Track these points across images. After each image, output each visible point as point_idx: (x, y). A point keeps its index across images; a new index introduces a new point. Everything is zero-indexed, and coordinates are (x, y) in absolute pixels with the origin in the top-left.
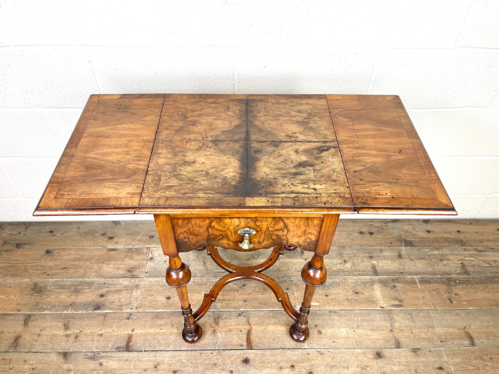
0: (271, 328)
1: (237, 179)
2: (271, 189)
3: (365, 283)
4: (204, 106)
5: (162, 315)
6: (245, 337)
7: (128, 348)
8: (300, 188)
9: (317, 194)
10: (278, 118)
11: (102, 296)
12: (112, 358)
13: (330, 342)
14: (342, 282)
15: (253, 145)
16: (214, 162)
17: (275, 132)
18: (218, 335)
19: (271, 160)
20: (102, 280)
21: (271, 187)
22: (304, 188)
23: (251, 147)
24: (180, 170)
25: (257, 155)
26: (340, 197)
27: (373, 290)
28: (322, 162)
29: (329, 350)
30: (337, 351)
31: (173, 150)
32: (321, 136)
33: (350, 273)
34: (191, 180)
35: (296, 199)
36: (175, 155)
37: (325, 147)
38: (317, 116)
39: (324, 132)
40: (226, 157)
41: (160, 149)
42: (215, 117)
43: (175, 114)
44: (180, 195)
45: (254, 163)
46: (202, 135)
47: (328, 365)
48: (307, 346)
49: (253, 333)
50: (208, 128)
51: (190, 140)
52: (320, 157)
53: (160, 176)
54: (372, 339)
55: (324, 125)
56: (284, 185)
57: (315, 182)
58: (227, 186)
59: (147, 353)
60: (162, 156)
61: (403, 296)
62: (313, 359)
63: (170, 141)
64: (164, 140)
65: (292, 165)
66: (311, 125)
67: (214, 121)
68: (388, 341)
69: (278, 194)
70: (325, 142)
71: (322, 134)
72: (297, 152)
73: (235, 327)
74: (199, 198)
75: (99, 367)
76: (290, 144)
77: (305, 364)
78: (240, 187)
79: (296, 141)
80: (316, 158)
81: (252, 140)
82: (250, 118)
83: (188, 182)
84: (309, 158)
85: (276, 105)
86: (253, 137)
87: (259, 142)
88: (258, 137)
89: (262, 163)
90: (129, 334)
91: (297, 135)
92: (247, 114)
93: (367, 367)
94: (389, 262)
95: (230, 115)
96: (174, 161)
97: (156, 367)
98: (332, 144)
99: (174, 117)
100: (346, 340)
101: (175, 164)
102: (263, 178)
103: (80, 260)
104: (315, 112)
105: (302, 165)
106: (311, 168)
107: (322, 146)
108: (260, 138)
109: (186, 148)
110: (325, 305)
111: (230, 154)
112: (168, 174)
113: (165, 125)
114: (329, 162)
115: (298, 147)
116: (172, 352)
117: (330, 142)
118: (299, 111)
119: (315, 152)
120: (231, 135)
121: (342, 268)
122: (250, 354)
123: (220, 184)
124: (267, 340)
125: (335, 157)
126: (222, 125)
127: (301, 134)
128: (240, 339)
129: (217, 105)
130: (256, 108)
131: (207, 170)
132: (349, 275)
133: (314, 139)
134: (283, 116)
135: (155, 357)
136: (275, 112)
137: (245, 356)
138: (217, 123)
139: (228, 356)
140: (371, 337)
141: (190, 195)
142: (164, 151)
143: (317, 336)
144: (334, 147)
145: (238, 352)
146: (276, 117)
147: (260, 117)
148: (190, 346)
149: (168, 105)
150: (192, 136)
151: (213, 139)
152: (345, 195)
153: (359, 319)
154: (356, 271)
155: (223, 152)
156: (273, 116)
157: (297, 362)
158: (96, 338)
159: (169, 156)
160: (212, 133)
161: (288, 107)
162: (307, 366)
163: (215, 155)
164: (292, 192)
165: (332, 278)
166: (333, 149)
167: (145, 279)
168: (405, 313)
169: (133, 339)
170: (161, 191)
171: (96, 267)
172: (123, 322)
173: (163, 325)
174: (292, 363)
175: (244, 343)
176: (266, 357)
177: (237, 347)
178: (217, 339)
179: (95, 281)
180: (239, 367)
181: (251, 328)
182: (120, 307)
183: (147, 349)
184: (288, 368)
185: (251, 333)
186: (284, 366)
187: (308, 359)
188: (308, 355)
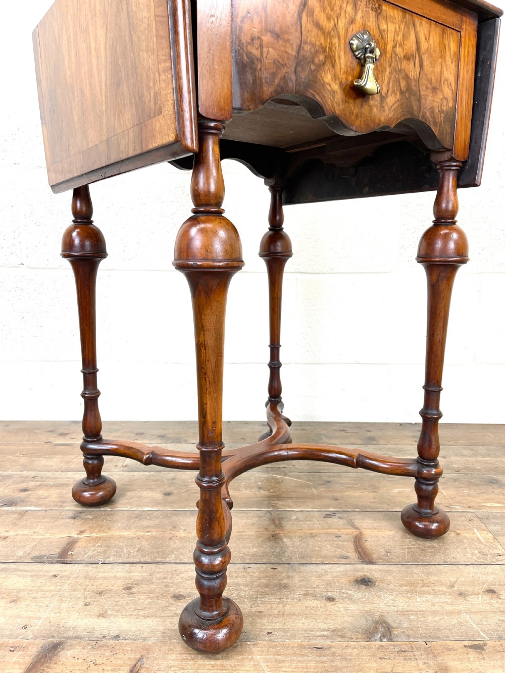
5: (153, 514)
6: (350, 545)
7: (63, 557)
11: (25, 490)
12: (19, 573)
18: (283, 542)
20: (33, 473)
49: (369, 540)
59: (108, 567)
73: (324, 531)
90: (70, 538)
97: (128, 588)
116: (173, 565)
122: (373, 571)
128: (338, 548)
135: (129, 572)
137: (360, 574)
139: (314, 573)
145: (342, 568)
157: (500, 585)
167: (121, 473)
169: (78, 545)
171: (23, 460)
172: (62, 522)
173: (153, 527)
174: (486, 587)
175: (349, 554)
176: (416, 576)
177: (336, 560)
178: (282, 548)
179: (16, 475)
180: (349, 592)
181: (361, 533)
182: (60, 504)
183: (111, 560)
184: (479, 593)
185: (363, 540)
186: (467, 590)
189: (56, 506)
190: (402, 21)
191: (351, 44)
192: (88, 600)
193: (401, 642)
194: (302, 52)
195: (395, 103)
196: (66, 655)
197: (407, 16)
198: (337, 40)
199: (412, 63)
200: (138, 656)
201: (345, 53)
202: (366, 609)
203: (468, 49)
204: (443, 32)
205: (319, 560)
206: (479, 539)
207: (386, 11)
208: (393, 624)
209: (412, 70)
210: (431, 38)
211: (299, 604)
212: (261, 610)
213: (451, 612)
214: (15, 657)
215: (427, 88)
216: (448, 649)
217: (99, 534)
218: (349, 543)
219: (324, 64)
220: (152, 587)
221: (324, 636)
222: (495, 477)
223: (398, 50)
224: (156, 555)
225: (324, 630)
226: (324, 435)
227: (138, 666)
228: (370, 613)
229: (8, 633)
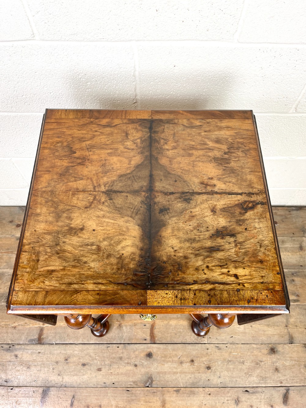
0: (173, 323)
1: (137, 258)
2: (181, 275)
4: (96, 131)
6: (148, 331)
7: (40, 340)
8: (216, 275)
9: (239, 284)
10: (191, 152)
12: (26, 351)
13: (228, 337)
15: (157, 200)
16: (108, 228)
17: (186, 177)
18: (123, 330)
19: (181, 225)
21: (180, 273)
22: (223, 274)
23: (155, 203)
24: (64, 242)
25: (163, 218)
26: (268, 289)
28: (246, 229)
29: (227, 345)
30: (234, 346)
31: (56, 208)
32: (244, 184)
34: (78, 261)
35: (212, 293)
36: (58, 217)
37: (250, 202)
38: (241, 150)
39: (249, 177)
40: (123, 219)
41: (39, 206)
42: (109, 151)
43: (59, 145)
44: (63, 287)
45: (158, 231)
46: (93, 183)
47: (224, 360)
48: (206, 340)
49: (157, 327)
50: (100, 170)
51: (77, 191)
52: (244, 221)
53: (38, 254)
54: (267, 334)
55: (249, 165)
56: (197, 269)
57: (237, 263)
58: (123, 271)
59: (58, 346)
60: (41, 218)
61: (300, 291)
62: (211, 354)
63: (52, 192)
64: (45, 191)
65: (208, 234)
66: (233, 164)
67: (109, 158)
68: (282, 337)
69: (189, 284)
70: (250, 194)
71: (245, 181)
72: (213, 211)
73: (140, 321)
74: (88, 291)
75: (15, 359)
76: (205, 197)
77: (204, 359)
78: (141, 272)
79: (213, 193)
80: (239, 222)
81: (157, 192)
82: (154, 153)
83: (73, 263)
84: (230, 222)
85: (188, 130)
86: (158, 185)
87: (166, 194)
88: (164, 185)
89: (169, 231)
90: (40, 327)
91: (215, 182)
92: (150, 145)
93: (261, 362)
94: (290, 254)
95: (129, 147)
96: (56, 228)
97: (66, 360)
98: (259, 198)
99: (57, 151)
100: (243, 334)
101: (58, 232)
102: (169, 257)
104: (238, 142)
105: (221, 233)
106: (232, 239)
107: (246, 202)
108: (167, 187)
109: (72, 204)
111: (128, 216)
112: (49, 250)
113: (46, 164)
114: (255, 228)
115: (215, 203)
116: (81, 345)
117: (257, 194)
118: (218, 141)
119: (238, 211)
120: (129, 182)
122: (154, 348)
123: (115, 267)
124: (169, 335)
125: (262, 220)
126: (118, 165)
127: (219, 179)
128: (144, 333)
129: (112, 129)
130: (162, 136)
131: (98, 244)
133: (236, 190)
134: (196, 149)
135: (65, 350)
136: (186, 143)
137: (149, 350)
138: (112, 162)
139: (132, 350)
140: (267, 333)
141: (76, 286)
142: (44, 210)
143: (216, 331)
144: (262, 203)
145: (143, 346)
146: (188, 151)
147: (168, 150)
148: (97, 340)
149: (51, 129)
150: (80, 184)
151: (107, 188)
152: (274, 287)
155: (119, 210)
156: (184, 150)
157: (197, 357)
158: (10, 330)
159: (50, 219)
160: (105, 179)
161: (203, 134)
162: (206, 361)
163: (109, 217)
164: (207, 281)
166: (259, 206)
168: (301, 308)
169: (45, 332)
170: (39, 280)
174: (191, 358)
175: (148, 337)
176: (168, 351)
177: (141, 342)
178: (122, 333)
180: (143, 361)
181: (154, 322)
183: (58, 341)
184: (188, 362)
185: (154, 328)
186: (184, 360)
187: (207, 354)
188: (206, 350)
192: (53, 367)
196: (51, 394)
200: (73, 394)
202: (147, 371)
208: (154, 379)
211: (125, 368)
212: (111, 372)
213: (175, 373)
220: (74, 359)
221: (131, 385)
224: (75, 339)
225: (131, 382)
228: (148, 373)
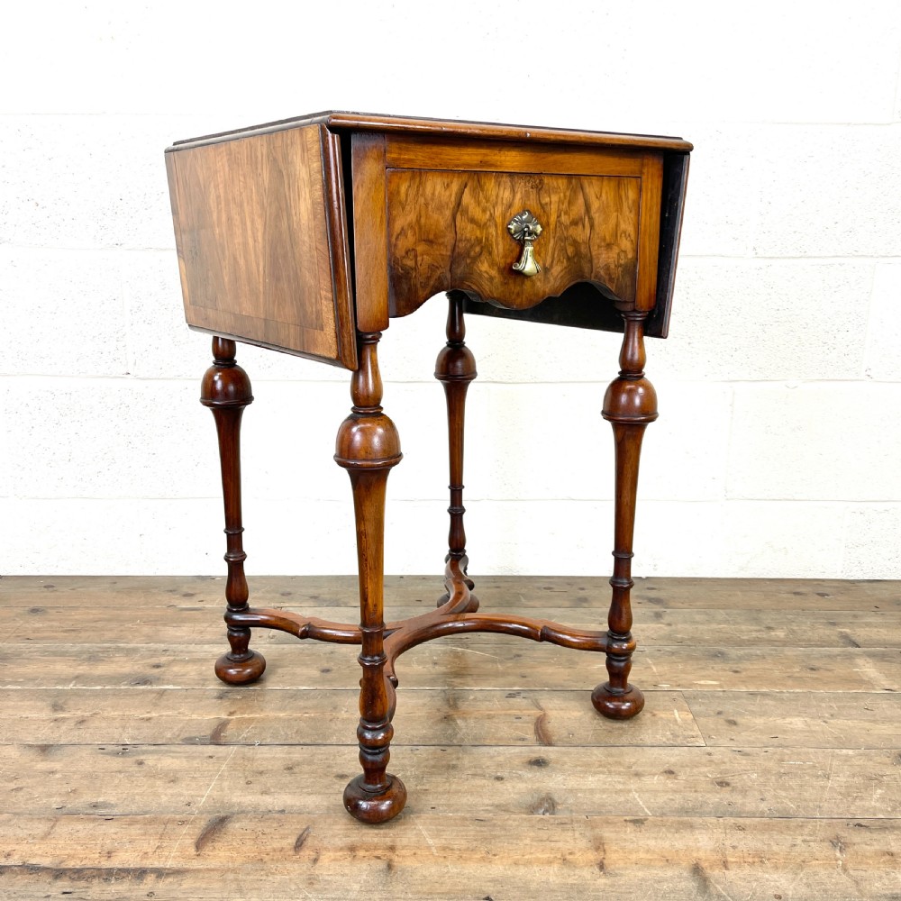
3: (831, 657)
5: (309, 694)
6: (529, 727)
7: (216, 738)
11: (158, 666)
12: (171, 754)
13: (765, 737)
14: (771, 655)
18: (456, 724)
20: (163, 646)
27: (857, 666)
29: (765, 749)
30: (787, 751)
33: (784, 643)
47: (767, 771)
49: (552, 721)
54: (878, 734)
59: (266, 748)
62: (724, 762)
73: (503, 712)
75: (135, 768)
77: (704, 770)
90: (220, 719)
93: (882, 776)
94: (881, 630)
97: (290, 769)
100: (807, 734)
103: (109, 620)
110: (734, 685)
121: (764, 636)
122: (549, 753)
128: (516, 729)
132: (784, 645)
135: (289, 753)
137: (535, 755)
139: (486, 755)
140: (875, 732)
143: (726, 727)
145: (517, 750)
153: (835, 706)
154: (804, 640)
157: (682, 766)
158: (133, 723)
162: (712, 773)
165: (743, 649)
167: (268, 645)
169: (231, 726)
171: (146, 629)
172: (208, 702)
173: (310, 708)
174: (666, 767)
175: (528, 736)
176: (594, 757)
177: (512, 742)
178: (454, 729)
179: (143, 648)
180: (520, 772)
181: (545, 714)
182: (202, 682)
183: (268, 741)
184: (656, 774)
185: (546, 722)
186: (644, 771)
187: (711, 761)
188: (707, 756)
189: (198, 684)
190: (568, 189)
191: (509, 229)
192: (249, 779)
193: (562, 815)
194: (457, 250)
195: (562, 271)
196: (234, 826)
197: (574, 181)
198: (494, 228)
199: (581, 226)
200: (304, 827)
201: (503, 238)
202: (534, 787)
203: (651, 192)
204: (619, 185)
205: (493, 742)
206: (676, 721)
207: (548, 184)
208: (558, 801)
209: (581, 234)
210: (604, 195)
211: (466, 783)
212: (427, 788)
213: (621, 791)
214: (185, 830)
215: (599, 247)
216: (608, 823)
217: (251, 716)
218: (530, 725)
219: (481, 254)
220: (314, 767)
221: (487, 810)
222: (724, 649)
223: (564, 218)
224: (316, 737)
225: (487, 805)
226: (523, 595)
227: (305, 835)
228: (537, 791)
229: (172, 810)
